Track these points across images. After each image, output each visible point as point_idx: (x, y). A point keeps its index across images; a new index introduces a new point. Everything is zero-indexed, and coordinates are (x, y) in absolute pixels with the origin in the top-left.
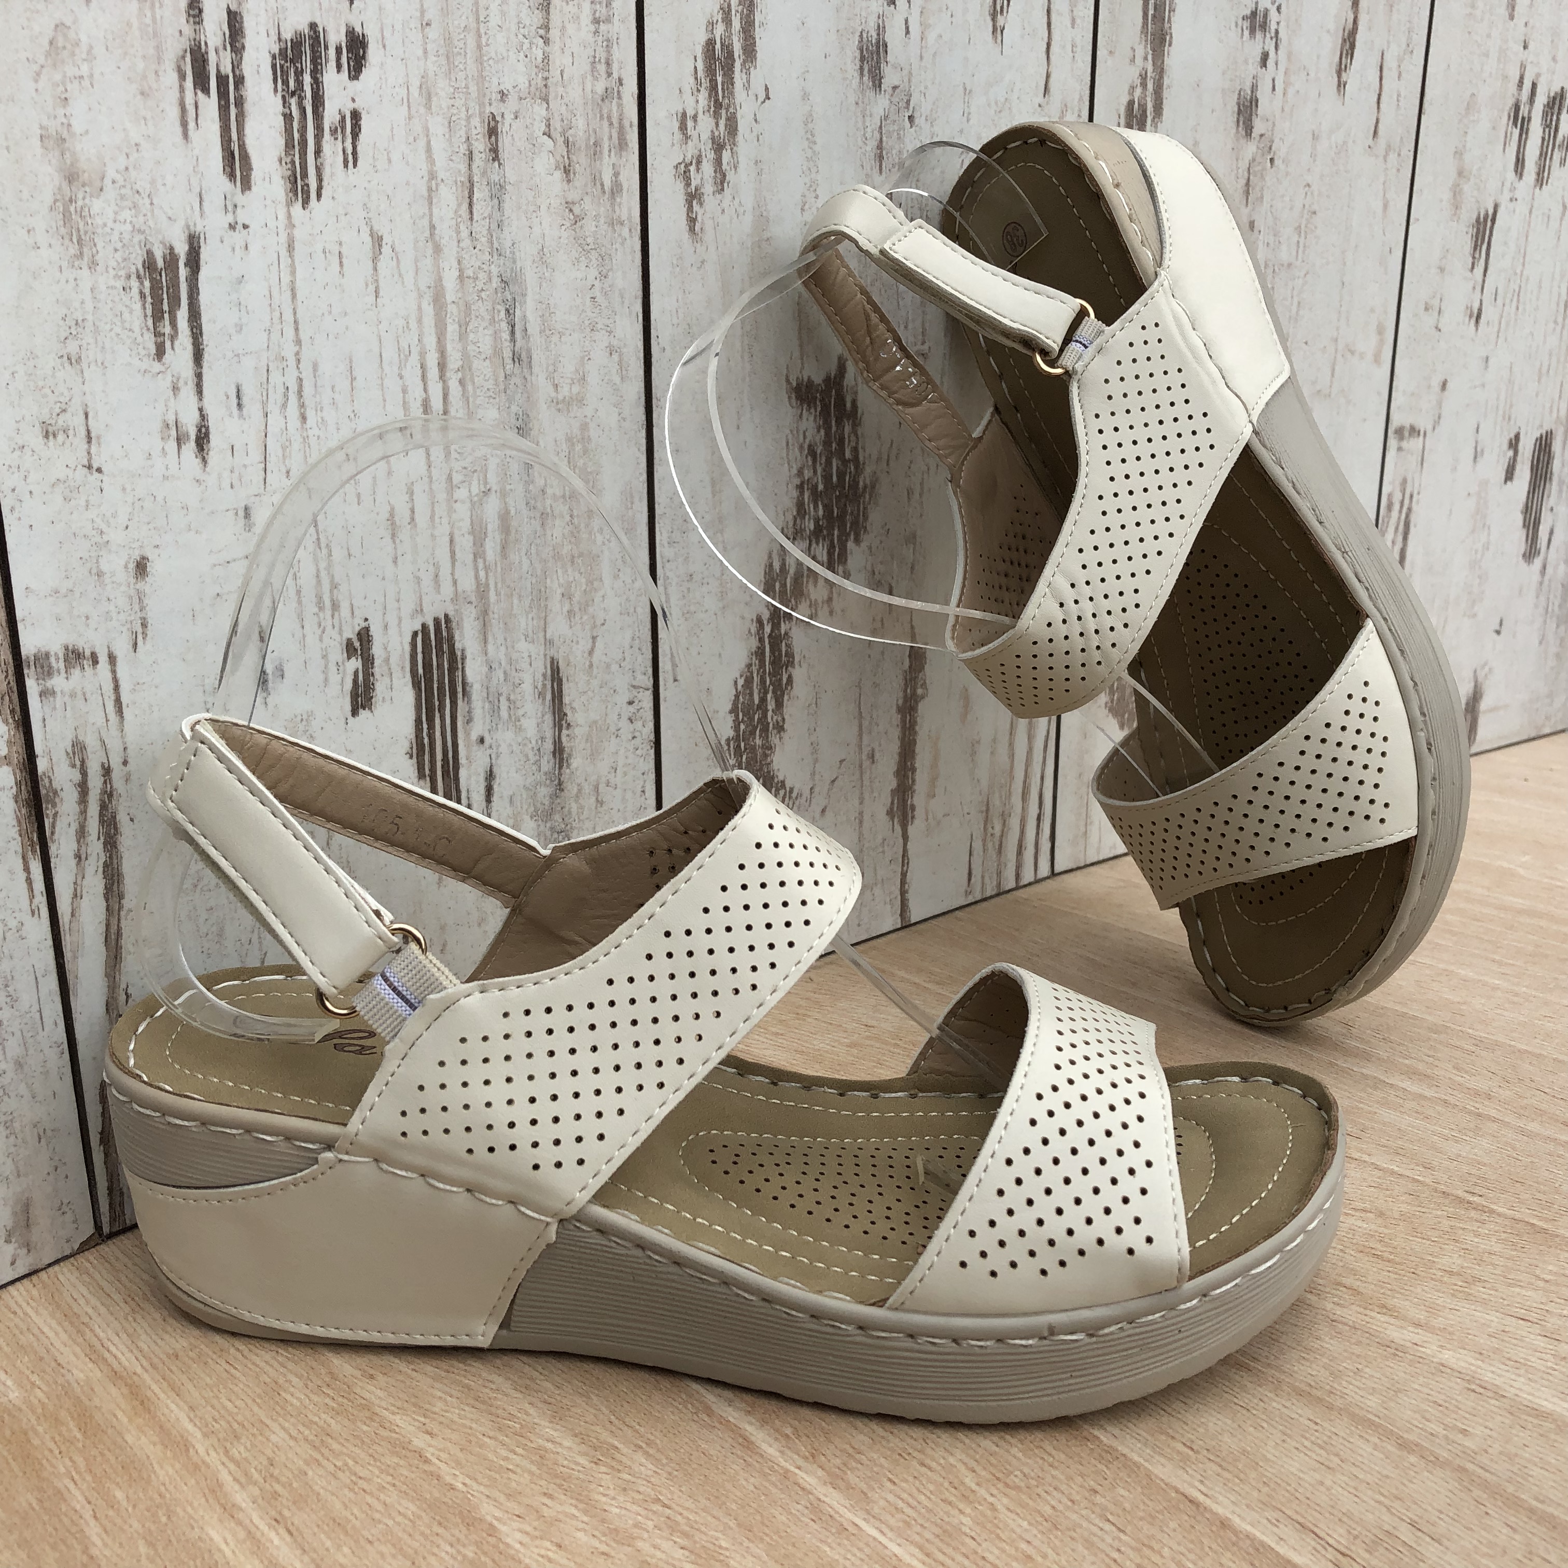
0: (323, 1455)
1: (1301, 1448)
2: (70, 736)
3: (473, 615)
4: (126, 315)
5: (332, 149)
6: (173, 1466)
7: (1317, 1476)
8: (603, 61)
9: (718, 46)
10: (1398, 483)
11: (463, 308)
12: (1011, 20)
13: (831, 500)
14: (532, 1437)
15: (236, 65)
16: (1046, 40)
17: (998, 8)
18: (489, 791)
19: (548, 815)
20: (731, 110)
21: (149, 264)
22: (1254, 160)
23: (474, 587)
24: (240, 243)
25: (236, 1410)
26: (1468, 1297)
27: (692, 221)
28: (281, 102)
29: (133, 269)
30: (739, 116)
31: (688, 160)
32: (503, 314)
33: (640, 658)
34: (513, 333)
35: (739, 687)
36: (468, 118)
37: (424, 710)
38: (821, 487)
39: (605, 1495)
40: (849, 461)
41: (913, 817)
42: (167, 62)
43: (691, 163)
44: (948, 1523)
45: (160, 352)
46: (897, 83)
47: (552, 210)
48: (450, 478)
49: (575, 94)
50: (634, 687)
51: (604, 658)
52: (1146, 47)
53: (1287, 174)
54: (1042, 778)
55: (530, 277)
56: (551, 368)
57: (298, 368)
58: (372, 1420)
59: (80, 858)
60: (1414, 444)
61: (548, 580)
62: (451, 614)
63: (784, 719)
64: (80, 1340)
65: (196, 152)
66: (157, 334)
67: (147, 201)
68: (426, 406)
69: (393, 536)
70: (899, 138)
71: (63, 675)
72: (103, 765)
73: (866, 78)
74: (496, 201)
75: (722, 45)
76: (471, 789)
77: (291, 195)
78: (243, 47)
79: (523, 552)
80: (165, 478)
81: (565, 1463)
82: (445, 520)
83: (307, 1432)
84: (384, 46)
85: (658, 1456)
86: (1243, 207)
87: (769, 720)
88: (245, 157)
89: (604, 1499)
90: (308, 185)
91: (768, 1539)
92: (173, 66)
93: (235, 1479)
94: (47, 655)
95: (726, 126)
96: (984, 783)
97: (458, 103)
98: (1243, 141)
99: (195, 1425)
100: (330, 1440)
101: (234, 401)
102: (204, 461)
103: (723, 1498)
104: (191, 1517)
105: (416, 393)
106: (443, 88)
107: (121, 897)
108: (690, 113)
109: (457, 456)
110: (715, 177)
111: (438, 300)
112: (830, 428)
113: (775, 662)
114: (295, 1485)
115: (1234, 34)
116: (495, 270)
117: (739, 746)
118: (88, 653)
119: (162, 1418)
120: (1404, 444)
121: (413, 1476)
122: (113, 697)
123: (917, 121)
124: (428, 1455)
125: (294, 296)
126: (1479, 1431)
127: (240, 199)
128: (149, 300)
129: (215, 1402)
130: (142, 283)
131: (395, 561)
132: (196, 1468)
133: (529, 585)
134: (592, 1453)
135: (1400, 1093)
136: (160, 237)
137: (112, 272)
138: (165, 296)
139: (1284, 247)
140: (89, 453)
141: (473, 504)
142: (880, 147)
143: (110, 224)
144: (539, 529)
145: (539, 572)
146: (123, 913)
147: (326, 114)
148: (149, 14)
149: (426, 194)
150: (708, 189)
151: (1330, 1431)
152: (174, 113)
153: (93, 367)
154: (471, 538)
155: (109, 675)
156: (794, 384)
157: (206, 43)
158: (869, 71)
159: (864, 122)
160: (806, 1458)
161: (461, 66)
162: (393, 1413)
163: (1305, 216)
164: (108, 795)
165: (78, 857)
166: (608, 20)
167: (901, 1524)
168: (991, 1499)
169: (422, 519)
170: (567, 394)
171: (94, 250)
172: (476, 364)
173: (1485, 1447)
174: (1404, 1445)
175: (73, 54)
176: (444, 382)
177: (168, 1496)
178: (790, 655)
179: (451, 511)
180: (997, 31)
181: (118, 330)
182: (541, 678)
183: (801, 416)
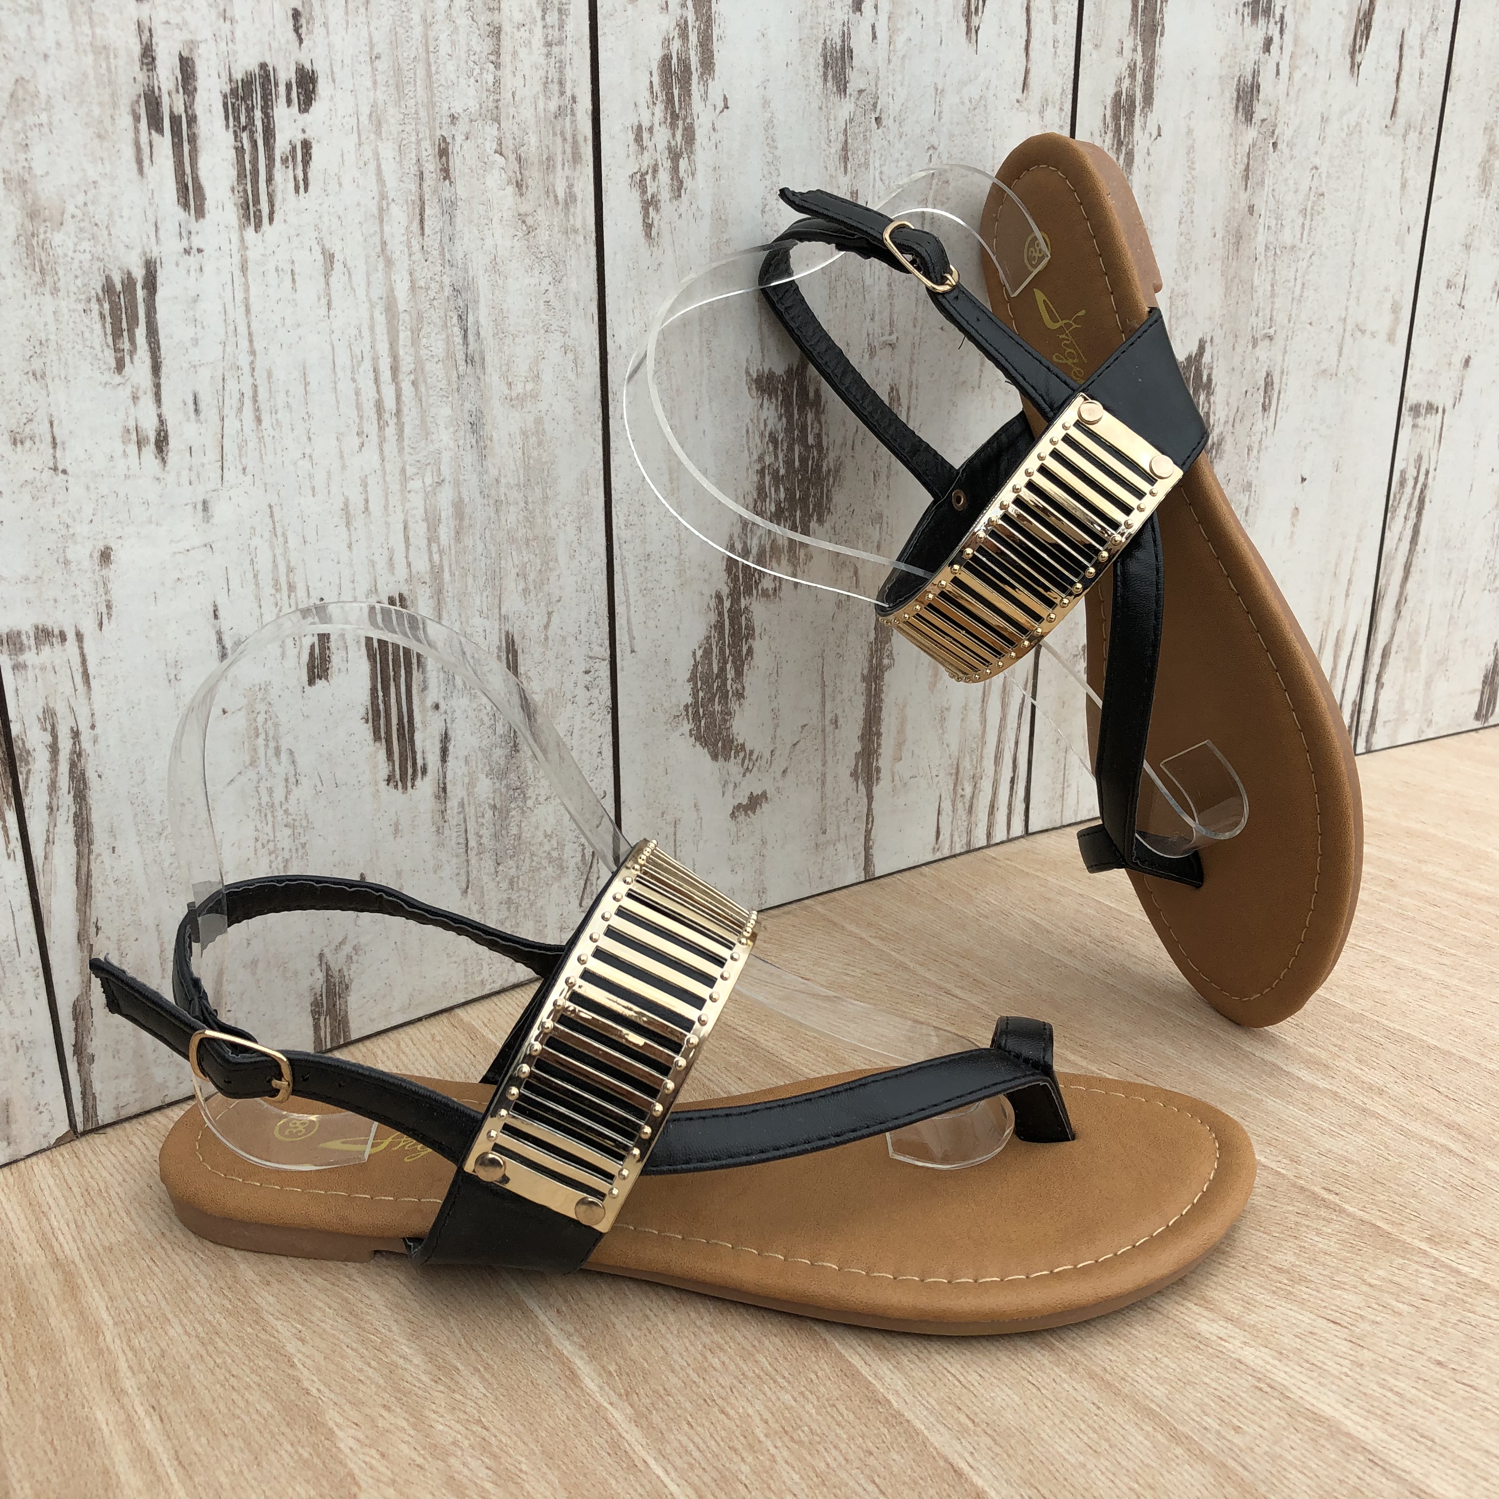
0: (207, 1351)
1: (1077, 1431)
2: (41, 703)
3: (428, 594)
4: (87, 335)
5: (283, 177)
6: (82, 1349)
7: (1081, 1458)
8: (556, 80)
9: (674, 61)
10: (1412, 461)
11: (415, 316)
12: (987, 20)
13: (793, 483)
14: (387, 1351)
15: (189, 106)
16: (1025, 38)
17: (973, 9)
18: (444, 752)
19: (503, 774)
20: (689, 120)
21: (108, 288)
22: (1254, 145)
23: (428, 568)
24: (194, 266)
25: (146, 1304)
26: (1289, 1296)
27: (648, 227)
28: (232, 137)
29: (93, 293)
30: (696, 127)
31: (643, 170)
32: (455, 320)
33: (596, 632)
34: (465, 337)
35: (698, 658)
36: (418, 142)
37: (379, 680)
38: (782, 472)
39: (434, 1412)
40: (812, 446)
41: (878, 779)
42: (122, 108)
43: (647, 173)
44: (728, 1469)
45: (120, 366)
46: (862, 87)
47: (504, 223)
48: (403, 470)
49: (527, 113)
50: (590, 657)
51: (560, 632)
52: (1135, 39)
53: (1292, 157)
54: (1017, 743)
55: (483, 283)
56: (504, 368)
57: (253, 376)
58: (257, 1323)
59: (52, 809)
60: (1433, 421)
61: (503, 562)
62: (406, 593)
63: (744, 688)
64: (36, 1228)
65: (151, 186)
66: (117, 350)
67: (105, 233)
68: (379, 406)
69: (348, 524)
70: (865, 139)
71: (34, 650)
72: (72, 728)
73: (829, 84)
74: (447, 217)
75: (679, 59)
76: (427, 749)
77: (243, 220)
78: (195, 89)
79: (478, 536)
80: (127, 477)
81: (410, 1379)
82: (399, 509)
83: (200, 1329)
84: (334, 81)
85: (492, 1380)
86: (1242, 192)
87: (729, 688)
88: (199, 189)
89: (434, 1416)
90: (260, 211)
91: (564, 1467)
92: (128, 109)
93: (130, 1367)
94: (19, 634)
95: (683, 136)
96: (954, 748)
97: (408, 128)
98: (1242, 127)
99: (110, 1314)
100: (217, 1339)
101: (191, 407)
102: (164, 461)
103: (536, 1426)
104: (85, 1397)
105: (369, 393)
106: (392, 115)
107: (90, 843)
108: (646, 124)
109: (411, 451)
110: (672, 185)
111: (390, 309)
112: (792, 415)
113: (736, 635)
114: (178, 1377)
115: (1234, 20)
116: (446, 280)
117: (697, 712)
118: (56, 632)
119: (85, 1305)
120: (1420, 421)
121: (278, 1378)
122: (81, 670)
123: (884, 123)
124: (296, 1361)
125: (248, 311)
126: (1251, 1429)
127: (194, 226)
128: (108, 320)
129: (131, 1294)
130: (101, 306)
131: (350, 547)
132: (100, 1353)
133: (483, 566)
134: (436, 1372)
135: (1293, 1083)
136: (118, 264)
137: (73, 297)
138: (124, 316)
139: (1287, 231)
140: (54, 457)
141: (427, 494)
142: (845, 148)
143: (70, 253)
144: (493, 515)
145: (493, 555)
146: (92, 857)
147: (277, 145)
148: (104, 65)
149: (375, 211)
150: (665, 195)
151: (1110, 1417)
152: (129, 152)
153: (57, 381)
154: (425, 525)
155: (77, 651)
156: (755, 376)
157: (159, 88)
158: (833, 77)
159: (828, 125)
160: (620, 1395)
161: (411, 94)
162: (277, 1319)
163: (1312, 198)
164: (77, 755)
165: (50, 808)
166: (560, 43)
167: (686, 1466)
168: (773, 1450)
169: (376, 507)
170: (521, 391)
171: (56, 278)
172: (429, 366)
173: (1253, 1445)
174: (1175, 1437)
175: (33, 104)
176: (397, 384)
177: (71, 1376)
178: (750, 628)
179: (404, 500)
180: (972, 32)
181: (79, 347)
182: (496, 651)
183: (761, 406)
